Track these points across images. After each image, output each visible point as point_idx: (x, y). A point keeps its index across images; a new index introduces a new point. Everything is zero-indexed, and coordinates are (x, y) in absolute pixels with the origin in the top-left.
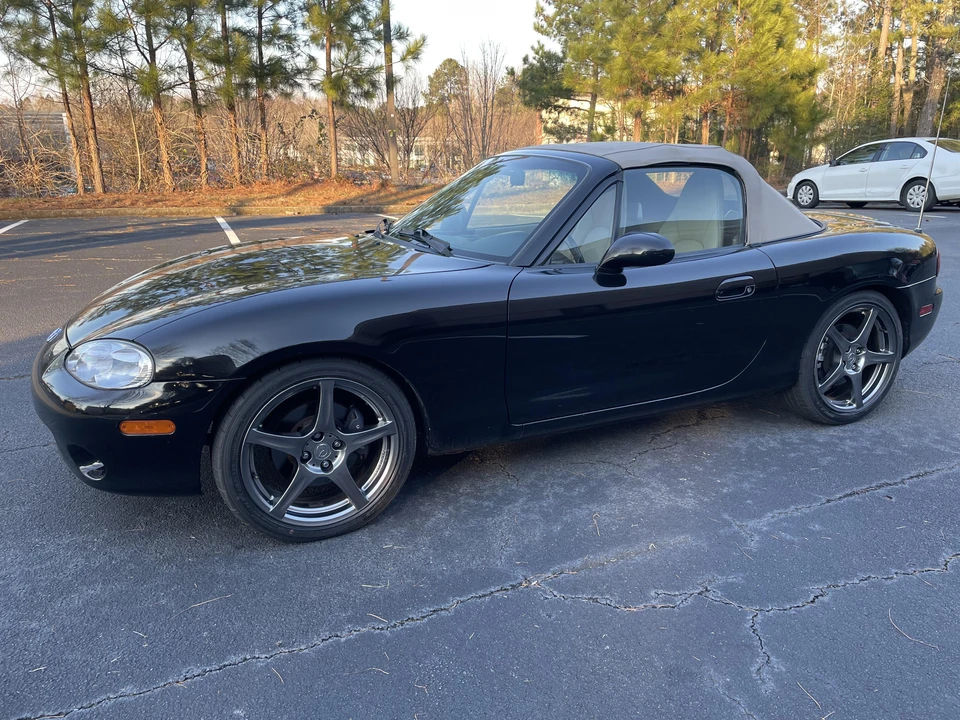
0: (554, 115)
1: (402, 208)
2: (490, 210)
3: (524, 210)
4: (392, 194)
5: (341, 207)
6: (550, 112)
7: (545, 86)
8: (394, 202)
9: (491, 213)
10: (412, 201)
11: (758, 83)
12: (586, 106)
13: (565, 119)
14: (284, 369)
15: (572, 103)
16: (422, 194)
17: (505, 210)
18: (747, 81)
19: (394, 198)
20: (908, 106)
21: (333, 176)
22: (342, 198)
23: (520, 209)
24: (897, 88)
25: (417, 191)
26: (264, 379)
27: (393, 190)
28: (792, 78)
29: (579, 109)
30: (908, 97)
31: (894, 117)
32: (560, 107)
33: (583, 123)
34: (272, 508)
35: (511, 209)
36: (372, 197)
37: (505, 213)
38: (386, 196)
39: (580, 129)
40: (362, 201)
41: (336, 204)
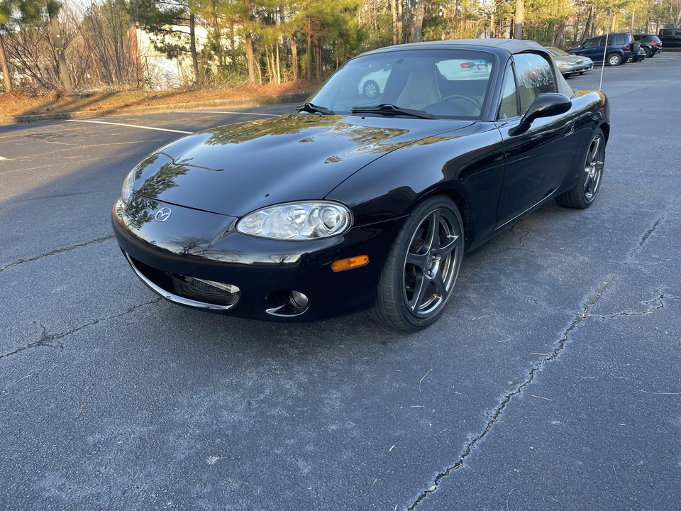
0: (160, 37)
1: (88, 113)
2: (159, 109)
3: (185, 108)
4: (71, 103)
5: (32, 116)
6: (157, 35)
7: (151, 14)
8: (78, 109)
9: (161, 111)
10: (93, 107)
11: (327, 14)
12: (187, 29)
13: (170, 40)
14: (421, 206)
15: (175, 28)
16: (97, 101)
17: (171, 108)
18: (321, 12)
19: (73, 106)
20: (400, 31)
21: (8, 91)
22: (28, 108)
23: (182, 107)
24: (394, 20)
25: (91, 99)
26: (412, 214)
27: (70, 99)
28: (346, 10)
29: (180, 32)
30: (400, 24)
31: (395, 37)
32: (164, 30)
33: (187, 43)
34: (413, 308)
35: (175, 107)
36: (54, 106)
37: (171, 111)
38: (66, 105)
39: (185, 48)
40: (48, 110)
41: (26, 113)
